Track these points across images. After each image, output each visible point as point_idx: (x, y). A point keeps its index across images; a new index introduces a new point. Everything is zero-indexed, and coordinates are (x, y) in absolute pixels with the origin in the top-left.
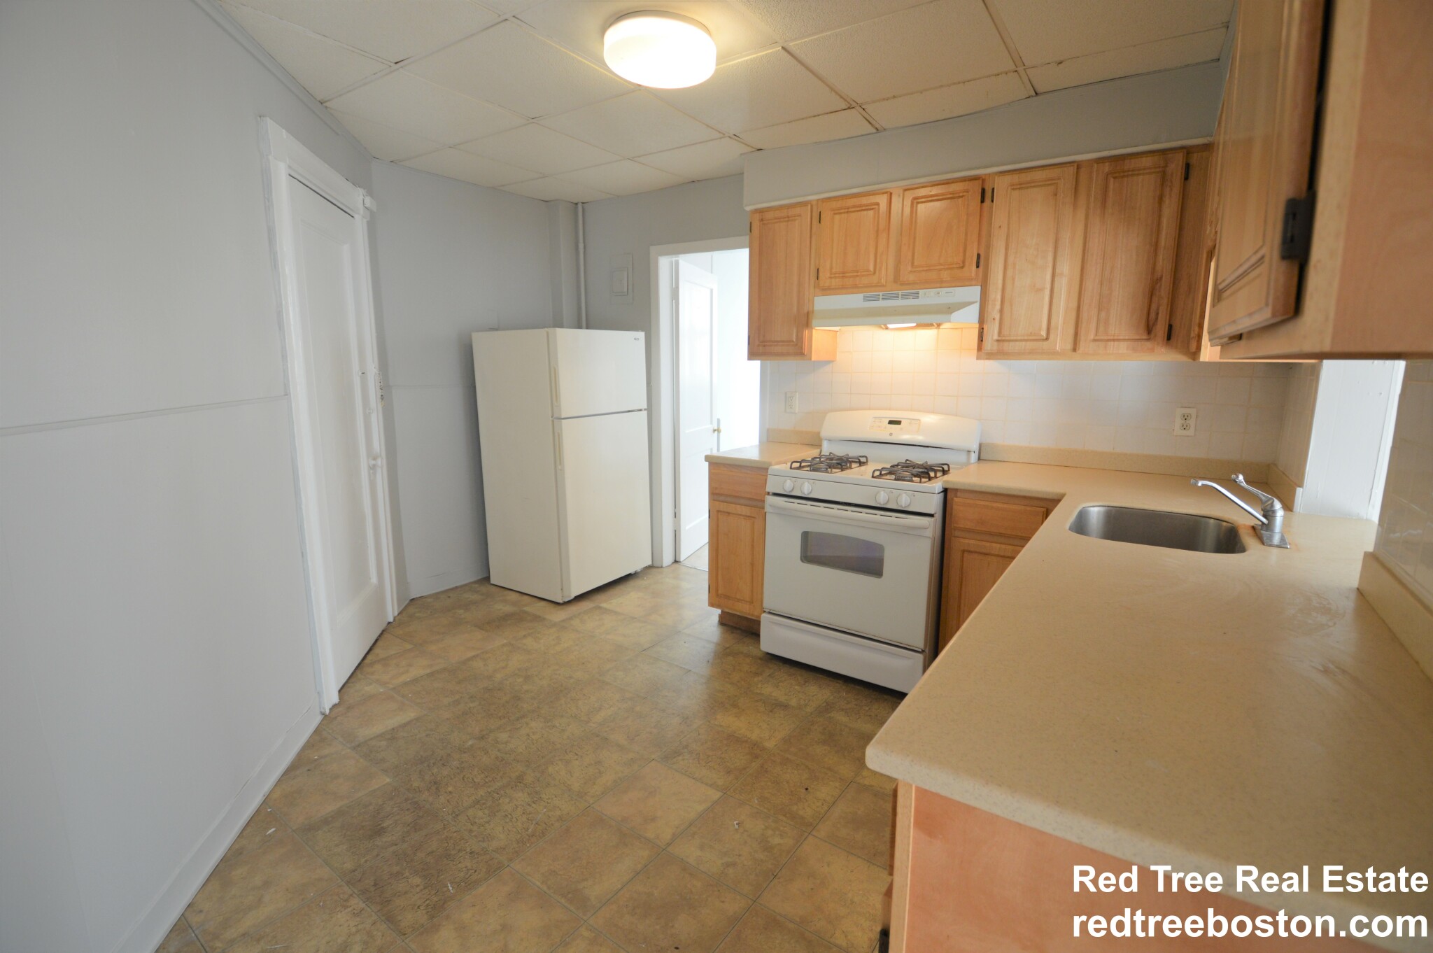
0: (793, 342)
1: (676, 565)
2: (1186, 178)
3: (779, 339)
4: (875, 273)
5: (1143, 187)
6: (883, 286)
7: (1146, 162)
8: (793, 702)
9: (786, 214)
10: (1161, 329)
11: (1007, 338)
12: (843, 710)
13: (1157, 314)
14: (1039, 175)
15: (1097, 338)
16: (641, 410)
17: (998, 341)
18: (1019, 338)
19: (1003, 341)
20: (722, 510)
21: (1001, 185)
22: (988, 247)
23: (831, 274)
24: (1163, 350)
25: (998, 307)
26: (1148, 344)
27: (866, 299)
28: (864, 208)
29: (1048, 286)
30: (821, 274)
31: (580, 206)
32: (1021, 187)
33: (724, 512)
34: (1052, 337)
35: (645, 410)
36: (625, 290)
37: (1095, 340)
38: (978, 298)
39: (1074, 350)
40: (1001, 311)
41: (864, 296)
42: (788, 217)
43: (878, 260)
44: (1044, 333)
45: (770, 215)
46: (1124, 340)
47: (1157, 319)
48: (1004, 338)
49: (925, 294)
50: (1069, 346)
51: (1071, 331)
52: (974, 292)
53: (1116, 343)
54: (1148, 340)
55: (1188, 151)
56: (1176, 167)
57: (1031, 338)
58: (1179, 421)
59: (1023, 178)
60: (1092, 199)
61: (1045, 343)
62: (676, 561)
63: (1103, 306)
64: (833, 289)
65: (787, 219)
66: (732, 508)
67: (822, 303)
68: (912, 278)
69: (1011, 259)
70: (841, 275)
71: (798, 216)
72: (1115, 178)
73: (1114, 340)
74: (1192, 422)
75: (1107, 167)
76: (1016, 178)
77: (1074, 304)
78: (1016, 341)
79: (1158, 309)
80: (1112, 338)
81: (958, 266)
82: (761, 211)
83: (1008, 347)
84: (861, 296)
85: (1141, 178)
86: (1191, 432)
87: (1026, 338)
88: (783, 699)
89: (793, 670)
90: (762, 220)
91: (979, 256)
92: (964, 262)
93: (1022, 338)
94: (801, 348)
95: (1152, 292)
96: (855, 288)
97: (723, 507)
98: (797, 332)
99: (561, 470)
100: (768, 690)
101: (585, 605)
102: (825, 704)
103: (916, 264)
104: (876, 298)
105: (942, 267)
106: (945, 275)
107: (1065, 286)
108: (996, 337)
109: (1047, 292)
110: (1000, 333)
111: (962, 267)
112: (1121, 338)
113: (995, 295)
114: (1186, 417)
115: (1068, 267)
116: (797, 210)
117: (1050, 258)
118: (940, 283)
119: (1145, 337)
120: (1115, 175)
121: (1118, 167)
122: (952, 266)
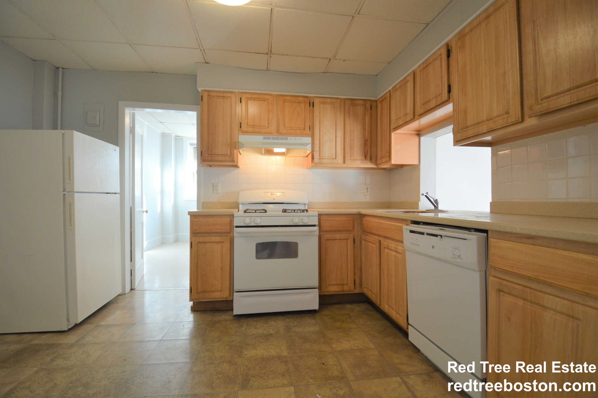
0: (228, 155)
1: (132, 291)
2: (371, 110)
3: (220, 153)
4: (268, 128)
5: (360, 110)
6: (272, 133)
7: (361, 102)
8: (272, 332)
9: (223, 95)
10: (369, 156)
11: (322, 158)
12: (295, 326)
13: (367, 152)
14: (329, 100)
15: (351, 159)
16: (115, 193)
17: (319, 159)
18: (326, 158)
19: (321, 159)
20: (201, 241)
21: (317, 102)
22: (313, 123)
23: (247, 126)
24: (370, 164)
25: (318, 146)
26: (366, 161)
27: (264, 138)
28: (262, 100)
29: (334, 140)
30: (242, 126)
31: (61, 70)
32: (323, 103)
33: (202, 242)
34: (337, 158)
35: (119, 193)
36: (98, 123)
37: (350, 160)
38: (310, 142)
39: (344, 163)
40: (320, 147)
41: (264, 137)
42: (224, 97)
43: (270, 123)
44: (334, 156)
45: (214, 94)
46: (358, 160)
47: (367, 153)
48: (321, 158)
49: (290, 139)
50: (342, 162)
51: (342, 156)
52: (309, 140)
53: (357, 161)
54: (366, 160)
55: (371, 101)
56: (368, 105)
57: (331, 158)
58: (366, 190)
59: (324, 100)
60: (346, 112)
61: (336, 160)
62: (132, 289)
63: (351, 148)
64: (249, 132)
65: (223, 98)
66: (208, 239)
67: (242, 138)
68: (285, 131)
69: (322, 128)
70: (252, 127)
71: (229, 97)
72: (352, 106)
73: (356, 160)
74: (369, 190)
75: (349, 102)
76: (321, 100)
77: (343, 147)
78: (326, 159)
79: (367, 150)
80: (355, 159)
81: (303, 129)
82: (208, 91)
83: (324, 161)
84: (262, 137)
85: (359, 107)
86: (369, 193)
87: (328, 158)
88: (265, 332)
89: (255, 319)
90: (209, 95)
91: (310, 126)
92: (304, 128)
93: (327, 158)
94: (233, 158)
95: (365, 144)
96: (259, 133)
97: (202, 239)
98: (231, 150)
99: (71, 229)
100: (254, 331)
101: (86, 327)
102: (286, 327)
103: (286, 126)
104: (269, 139)
105: (296, 129)
106: (298, 132)
107: (340, 139)
108: (318, 157)
109: (334, 142)
110: (320, 156)
111: (304, 130)
112: (358, 159)
113: (317, 142)
114: (367, 188)
115: (340, 134)
116: (229, 95)
117: (334, 130)
118: (296, 135)
119: (364, 159)
120: (352, 105)
121: (353, 102)
122: (300, 129)
